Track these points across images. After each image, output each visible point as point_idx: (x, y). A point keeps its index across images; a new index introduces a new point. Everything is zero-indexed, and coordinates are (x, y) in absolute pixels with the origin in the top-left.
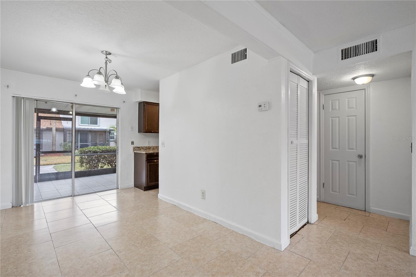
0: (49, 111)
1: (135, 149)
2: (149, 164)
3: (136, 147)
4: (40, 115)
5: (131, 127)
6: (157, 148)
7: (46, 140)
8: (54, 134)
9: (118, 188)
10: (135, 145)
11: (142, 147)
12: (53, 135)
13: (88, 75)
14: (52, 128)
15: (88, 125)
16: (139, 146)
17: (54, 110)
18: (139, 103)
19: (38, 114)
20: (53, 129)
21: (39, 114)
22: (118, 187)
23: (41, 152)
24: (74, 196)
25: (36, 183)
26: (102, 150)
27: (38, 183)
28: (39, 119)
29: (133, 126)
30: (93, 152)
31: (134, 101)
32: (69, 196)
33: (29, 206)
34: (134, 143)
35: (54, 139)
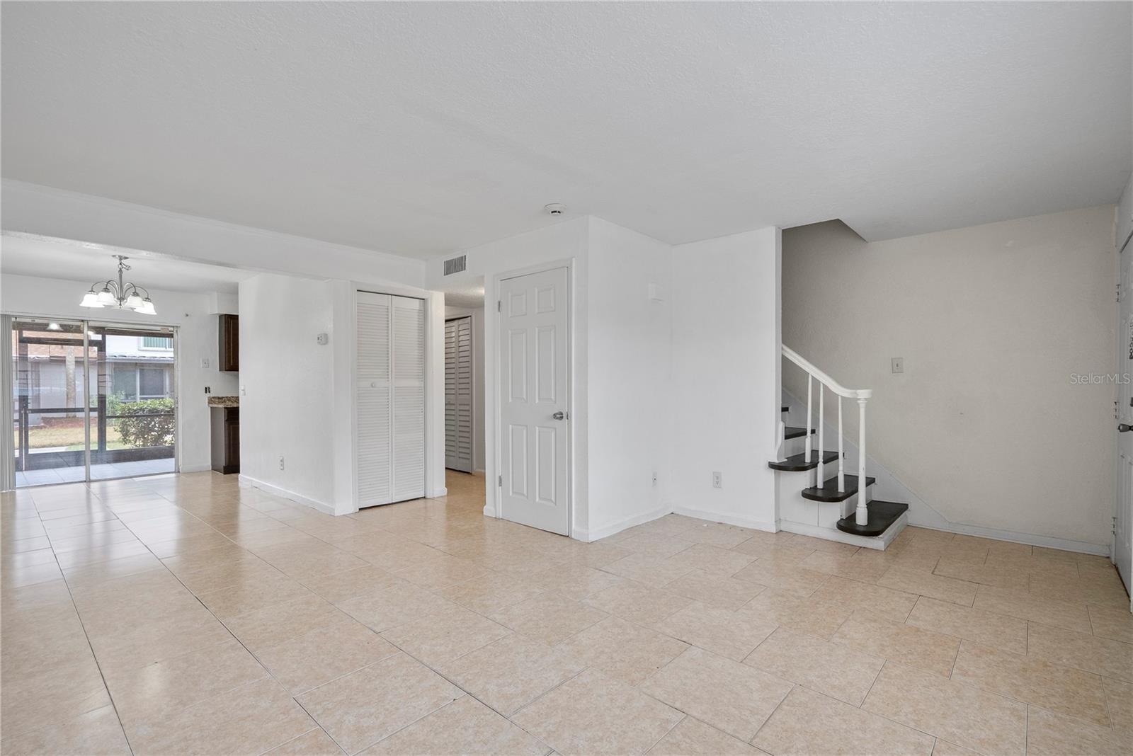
0: (44, 327)
1: (211, 401)
2: (231, 426)
3: (214, 398)
4: (26, 334)
5: (203, 361)
6: (237, 398)
7: (49, 388)
8: (71, 371)
9: (179, 472)
10: (212, 394)
11: (227, 397)
12: (67, 376)
13: (92, 291)
14: (65, 357)
15: (164, 349)
16: (220, 396)
17: (54, 326)
18: (220, 317)
19: (21, 334)
20: (67, 359)
21: (24, 332)
22: (179, 468)
23: (31, 410)
24: (90, 481)
25: (20, 473)
26: (170, 408)
27: (24, 472)
28: (24, 341)
29: (208, 360)
30: (150, 410)
31: (209, 312)
32: (81, 482)
33: (6, 493)
34: (211, 390)
35: (70, 384)
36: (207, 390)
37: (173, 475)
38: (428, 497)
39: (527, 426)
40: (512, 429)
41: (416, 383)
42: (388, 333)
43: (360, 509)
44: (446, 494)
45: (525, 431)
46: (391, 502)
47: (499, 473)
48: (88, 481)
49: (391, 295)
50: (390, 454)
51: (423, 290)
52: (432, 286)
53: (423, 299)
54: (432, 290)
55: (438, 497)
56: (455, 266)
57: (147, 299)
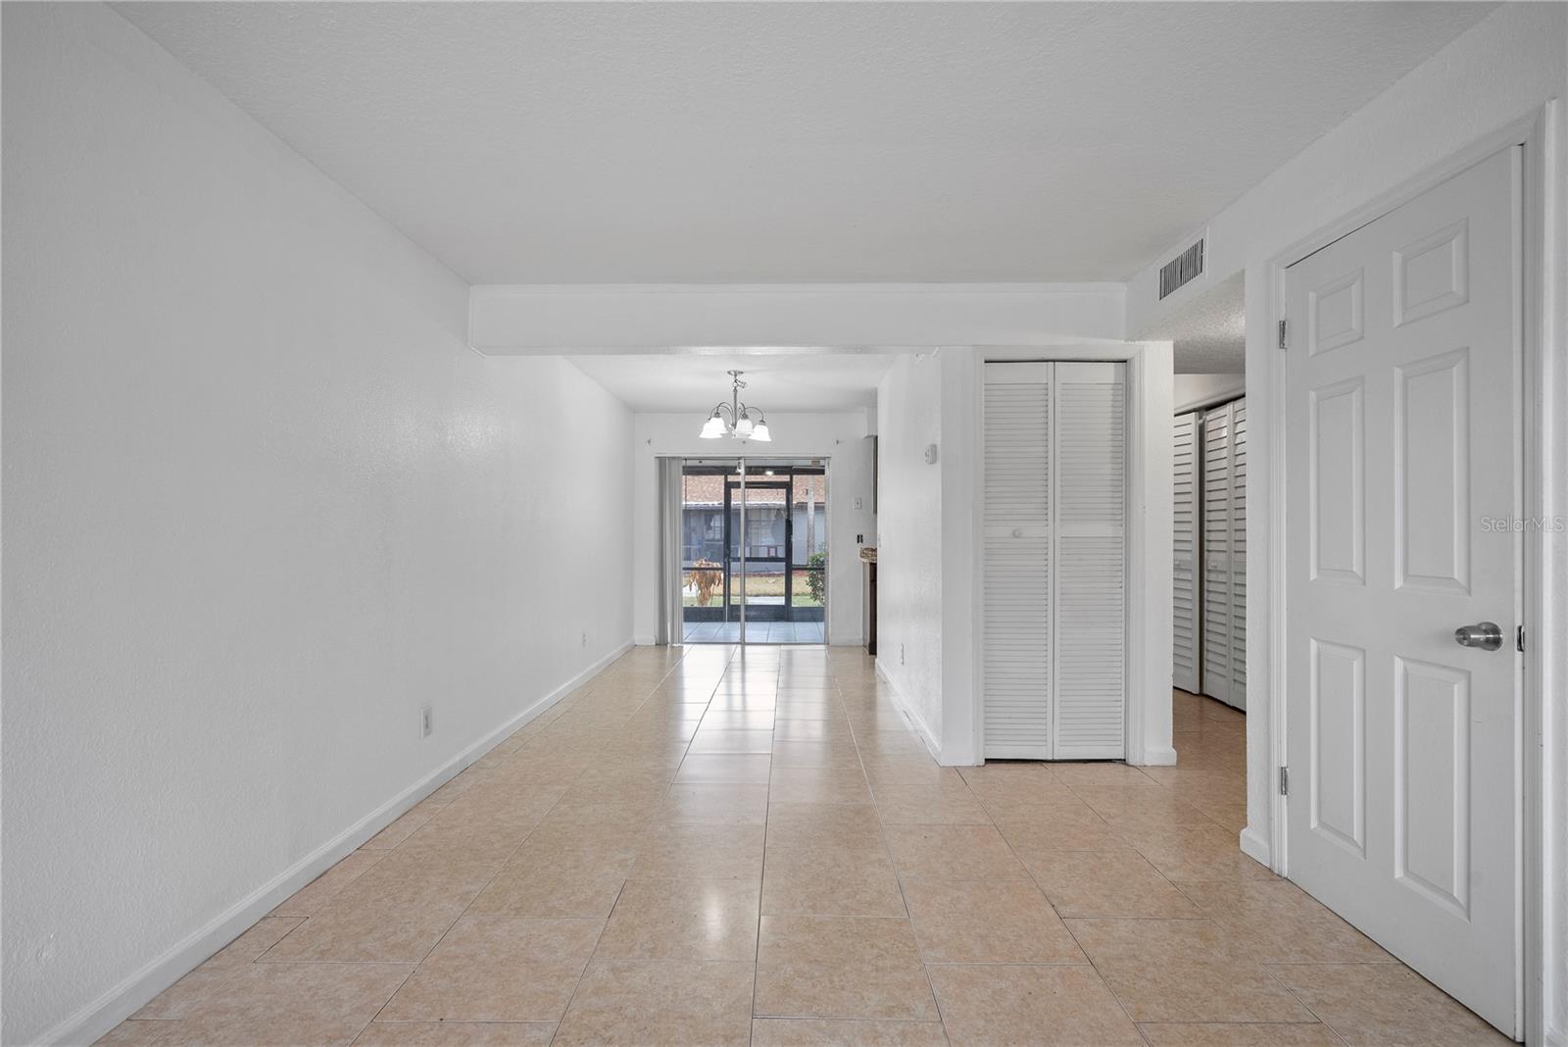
36: (860, 539)
37: (823, 647)
38: (1131, 761)
39: (1364, 651)
40: (1319, 655)
41: (1106, 530)
42: (1047, 434)
43: (988, 761)
44: (1173, 761)
45: (1357, 666)
46: (1050, 758)
47: (1281, 758)
48: (743, 643)
49: (1054, 361)
50: (1050, 665)
51: (1123, 342)
52: (1143, 330)
53: (1125, 361)
54: (1140, 339)
55: (1153, 767)
56: (1181, 271)
57: (762, 422)
